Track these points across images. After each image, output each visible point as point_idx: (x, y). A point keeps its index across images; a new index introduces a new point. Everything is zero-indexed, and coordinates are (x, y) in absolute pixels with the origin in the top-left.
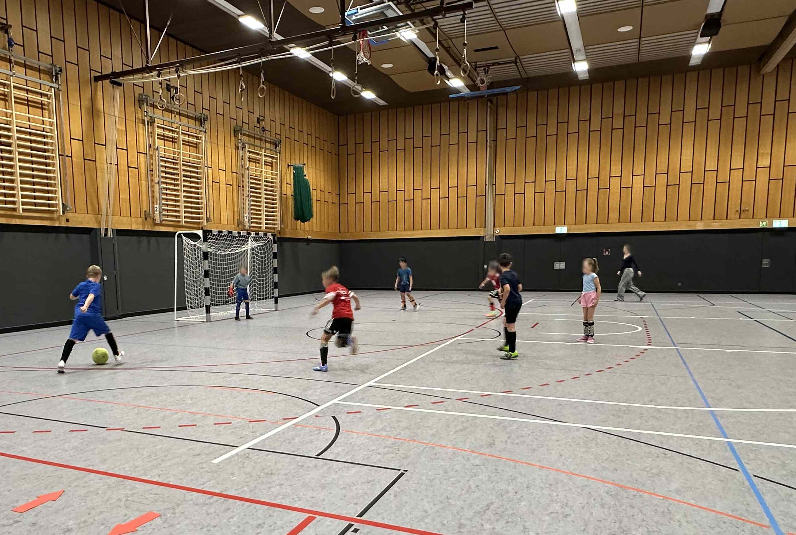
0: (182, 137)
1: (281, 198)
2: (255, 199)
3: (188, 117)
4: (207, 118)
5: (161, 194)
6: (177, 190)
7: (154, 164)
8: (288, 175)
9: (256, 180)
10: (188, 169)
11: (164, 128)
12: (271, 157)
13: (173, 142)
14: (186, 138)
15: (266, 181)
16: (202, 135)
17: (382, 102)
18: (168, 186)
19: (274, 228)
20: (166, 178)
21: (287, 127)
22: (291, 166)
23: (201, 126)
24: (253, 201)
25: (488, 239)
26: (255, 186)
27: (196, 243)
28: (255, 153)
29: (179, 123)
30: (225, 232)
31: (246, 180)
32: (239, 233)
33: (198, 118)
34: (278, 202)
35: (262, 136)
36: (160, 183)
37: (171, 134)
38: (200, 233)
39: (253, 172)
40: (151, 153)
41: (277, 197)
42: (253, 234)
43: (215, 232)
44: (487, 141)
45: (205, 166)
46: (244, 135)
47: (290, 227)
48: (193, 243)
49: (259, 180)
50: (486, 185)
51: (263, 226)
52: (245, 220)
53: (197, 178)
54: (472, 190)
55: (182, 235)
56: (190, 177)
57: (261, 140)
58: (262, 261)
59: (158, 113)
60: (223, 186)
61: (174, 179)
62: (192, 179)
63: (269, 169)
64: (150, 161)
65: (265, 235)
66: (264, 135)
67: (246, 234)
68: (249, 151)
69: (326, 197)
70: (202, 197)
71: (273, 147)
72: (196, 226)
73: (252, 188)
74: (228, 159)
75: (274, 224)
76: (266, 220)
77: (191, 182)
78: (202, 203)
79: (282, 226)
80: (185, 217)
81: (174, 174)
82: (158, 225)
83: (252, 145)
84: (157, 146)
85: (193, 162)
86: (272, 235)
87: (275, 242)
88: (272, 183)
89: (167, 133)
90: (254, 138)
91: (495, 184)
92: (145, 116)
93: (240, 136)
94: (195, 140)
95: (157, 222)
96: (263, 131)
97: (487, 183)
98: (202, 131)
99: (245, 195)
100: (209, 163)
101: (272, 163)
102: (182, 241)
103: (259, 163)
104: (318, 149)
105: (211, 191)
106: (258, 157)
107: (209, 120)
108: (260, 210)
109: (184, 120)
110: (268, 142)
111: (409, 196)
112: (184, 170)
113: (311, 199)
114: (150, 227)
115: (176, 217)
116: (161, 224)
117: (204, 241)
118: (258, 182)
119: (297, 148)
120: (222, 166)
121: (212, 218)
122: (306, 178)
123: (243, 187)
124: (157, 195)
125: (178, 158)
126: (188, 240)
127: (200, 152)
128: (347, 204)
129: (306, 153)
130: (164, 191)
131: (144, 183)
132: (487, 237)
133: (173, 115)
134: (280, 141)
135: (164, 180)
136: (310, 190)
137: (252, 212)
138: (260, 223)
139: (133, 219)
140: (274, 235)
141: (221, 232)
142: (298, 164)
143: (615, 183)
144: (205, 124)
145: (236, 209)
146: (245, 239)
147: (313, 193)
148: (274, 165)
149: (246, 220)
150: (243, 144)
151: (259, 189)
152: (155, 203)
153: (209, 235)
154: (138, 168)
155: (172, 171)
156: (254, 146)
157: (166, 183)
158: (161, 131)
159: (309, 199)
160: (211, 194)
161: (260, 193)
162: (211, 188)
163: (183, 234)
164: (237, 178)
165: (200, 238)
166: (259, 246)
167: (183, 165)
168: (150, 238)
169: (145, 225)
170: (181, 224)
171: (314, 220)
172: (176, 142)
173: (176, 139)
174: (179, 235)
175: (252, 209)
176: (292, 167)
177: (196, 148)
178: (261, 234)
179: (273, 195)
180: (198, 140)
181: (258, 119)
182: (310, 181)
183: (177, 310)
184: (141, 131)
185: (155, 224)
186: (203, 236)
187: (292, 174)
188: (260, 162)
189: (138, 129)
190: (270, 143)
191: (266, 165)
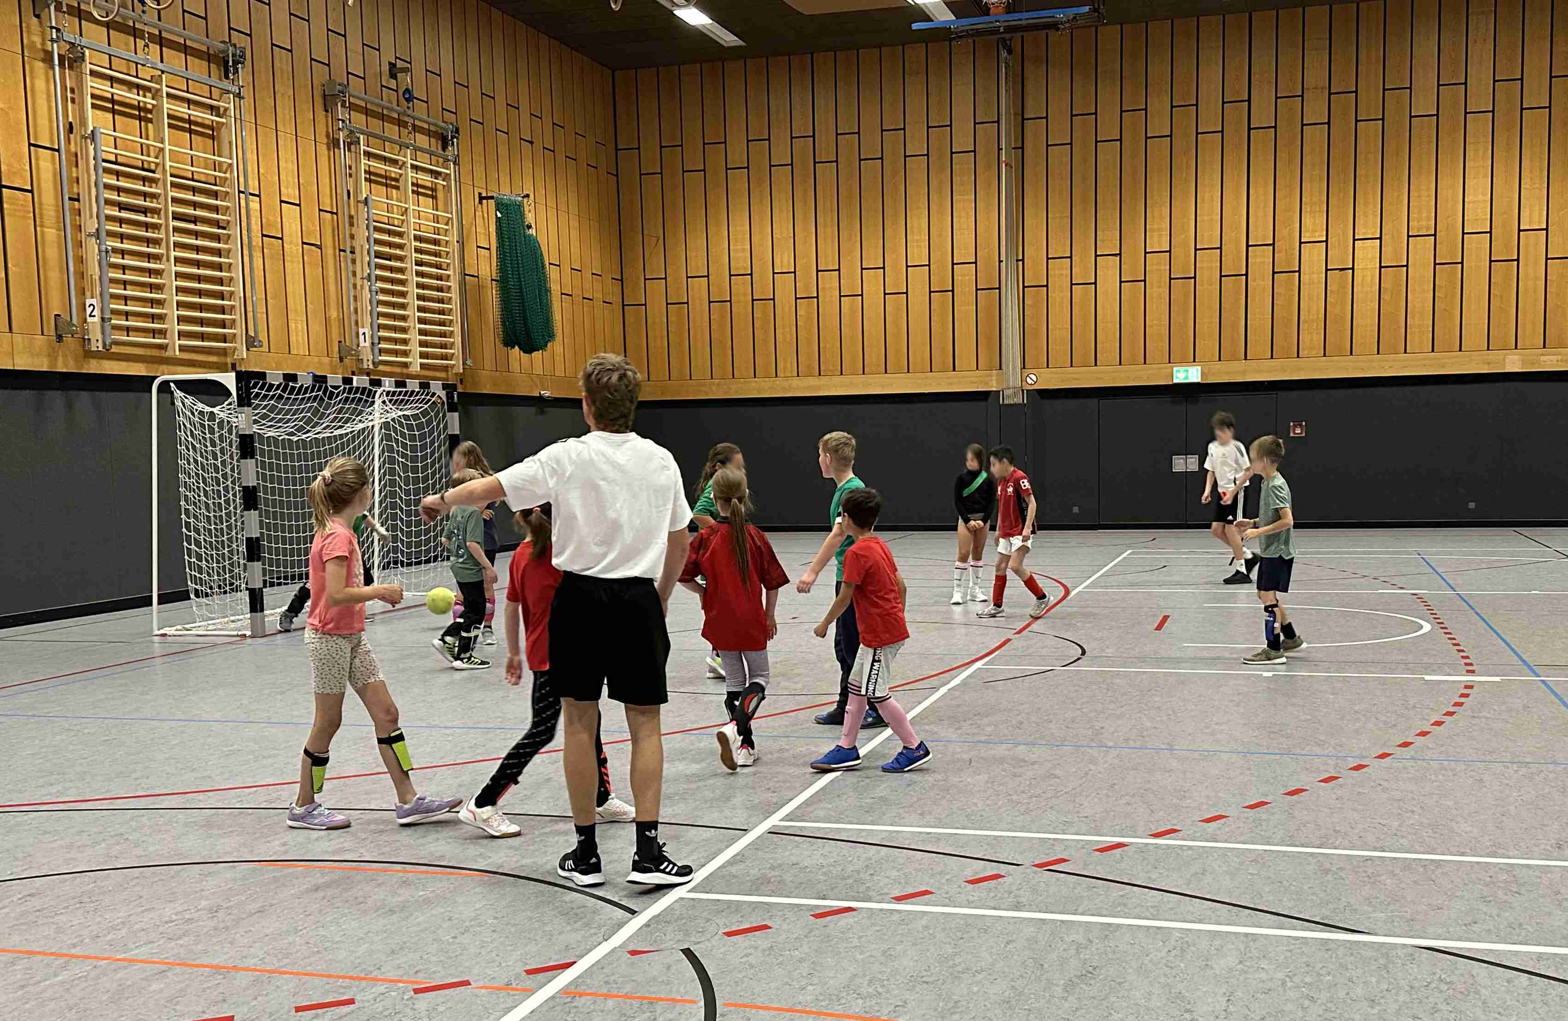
0: (167, 106)
1: (463, 284)
2: (388, 286)
3: (185, 49)
4: (243, 56)
5: (105, 268)
6: (157, 258)
7: (83, 180)
8: (479, 221)
9: (390, 233)
10: (189, 196)
11: (112, 79)
12: (432, 172)
13: (140, 119)
14: (182, 110)
15: (418, 238)
16: (229, 104)
17: (728, 39)
18: (127, 246)
19: (445, 368)
20: (121, 221)
21: (475, 93)
22: (487, 198)
23: (227, 77)
24: (384, 291)
25: (1012, 398)
26: (386, 250)
27: (215, 410)
28: (385, 159)
29: (160, 66)
30: (304, 379)
31: (362, 233)
32: (347, 381)
33: (216, 56)
34: (454, 295)
35: (405, 114)
36: (103, 234)
37: (132, 97)
38: (229, 380)
39: (379, 212)
40: (73, 149)
41: (453, 284)
42: (388, 384)
43: (275, 377)
44: (1000, 149)
45: (240, 192)
46: (353, 107)
47: (488, 364)
48: (208, 409)
49: (400, 235)
50: (1000, 261)
51: (415, 363)
52: (362, 344)
53: (217, 224)
54: (965, 274)
55: (172, 385)
56: (195, 220)
57: (401, 123)
58: (414, 459)
59: (94, 35)
60: (293, 247)
61: (147, 226)
62: (200, 227)
63: (426, 206)
64: (70, 172)
65: (425, 386)
66: (410, 112)
67: (367, 385)
68: (368, 155)
69: (587, 285)
70: (231, 279)
71: (435, 145)
72: (213, 359)
73: (378, 255)
74: (308, 176)
75: (444, 357)
76: (422, 344)
77: (197, 234)
78: (232, 293)
79: (469, 362)
80: (181, 334)
81: (145, 211)
82: (97, 355)
83: (376, 136)
84: (91, 128)
85: (203, 179)
86: (445, 387)
87: (452, 408)
88: (436, 242)
89: (120, 93)
90: (383, 118)
91: (1023, 260)
92: (52, 40)
93: (341, 113)
94: (208, 117)
95: (94, 349)
96: (408, 100)
97: (1003, 258)
98: (228, 92)
99: (359, 275)
100: (250, 182)
101: (434, 190)
102: (173, 404)
103: (397, 188)
104: (561, 157)
105: (258, 262)
106: (394, 171)
107: (248, 62)
108: (404, 318)
109: (175, 60)
110: (422, 131)
111: (807, 287)
112: (175, 200)
113: (548, 291)
114: (72, 363)
115: (154, 333)
116: (107, 354)
117: (241, 403)
118: (397, 240)
119: (503, 151)
120: (290, 193)
121: (263, 336)
122: (532, 232)
123: (352, 252)
124: (94, 270)
125: (157, 164)
126: (189, 400)
127: (226, 152)
128: (645, 305)
129: (528, 165)
130: (116, 260)
131: (51, 233)
132: (1007, 392)
133: (140, 43)
134: (457, 131)
135: (115, 228)
136: (543, 266)
137: (382, 321)
138: (405, 354)
139: (17, 338)
140: (449, 388)
141: (293, 378)
142: (506, 193)
143: (1314, 257)
144: (236, 71)
145: (333, 314)
146: (365, 397)
147: (553, 273)
148: (440, 195)
149: (365, 344)
150: (351, 132)
151: (401, 259)
152: (88, 294)
153: (254, 387)
154: (31, 191)
155: (140, 202)
156: (384, 140)
157: (122, 237)
158: (104, 88)
159: (543, 290)
160: (259, 273)
161: (401, 271)
162: (257, 256)
163: (176, 382)
164: (336, 228)
165: (229, 394)
166: (406, 417)
167: (173, 185)
168: (73, 393)
169: (56, 359)
170: (169, 353)
171: (556, 346)
172: (150, 121)
173: (150, 112)
174: (164, 387)
175: (380, 315)
176: (491, 202)
177: (213, 138)
178: (413, 385)
179: (439, 278)
180: (218, 115)
181: (392, 66)
182: (542, 241)
183: (160, 603)
184: (40, 84)
185: (89, 354)
186: (238, 389)
187: (493, 221)
188: (401, 184)
189: (32, 78)
190: (429, 133)
191: (418, 193)
